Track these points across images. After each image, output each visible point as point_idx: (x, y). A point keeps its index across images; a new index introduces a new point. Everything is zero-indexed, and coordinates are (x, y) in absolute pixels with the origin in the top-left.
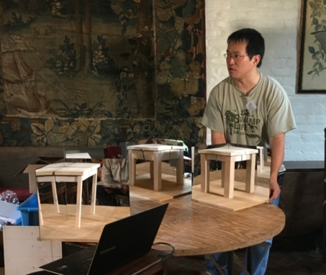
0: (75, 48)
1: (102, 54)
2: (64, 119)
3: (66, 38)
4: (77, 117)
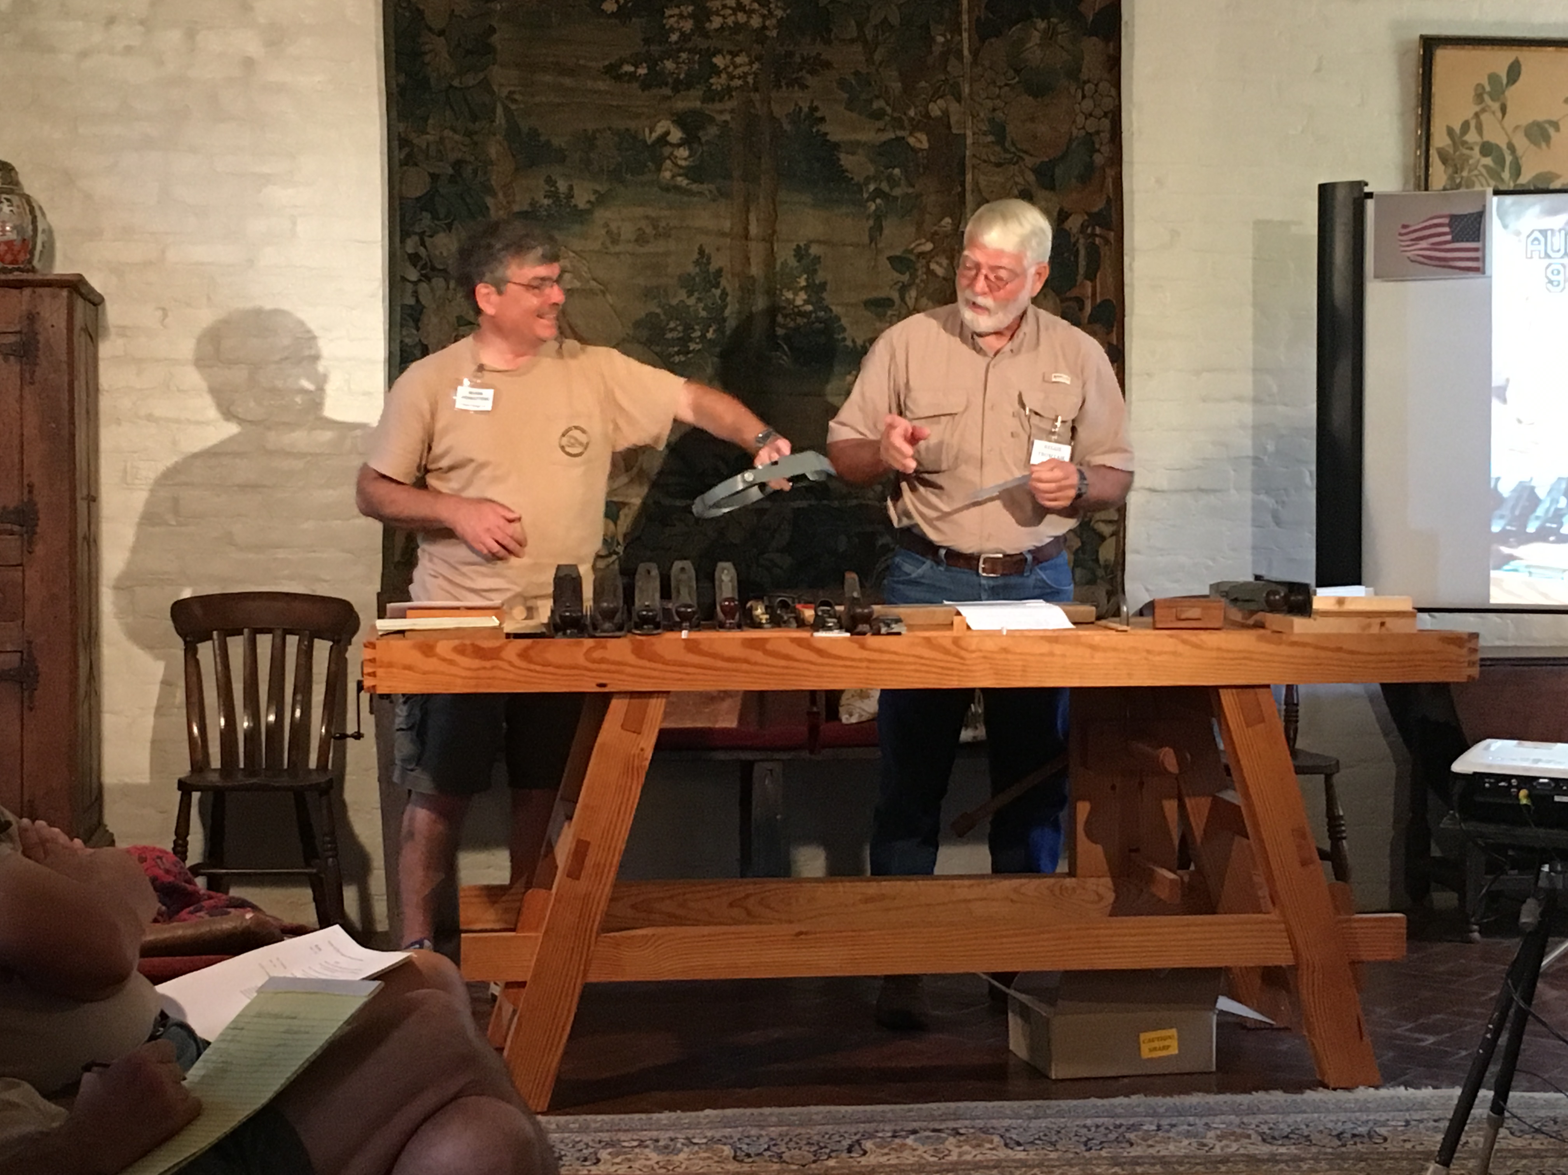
0: (723, 282)
1: (806, 302)
3: (701, 252)
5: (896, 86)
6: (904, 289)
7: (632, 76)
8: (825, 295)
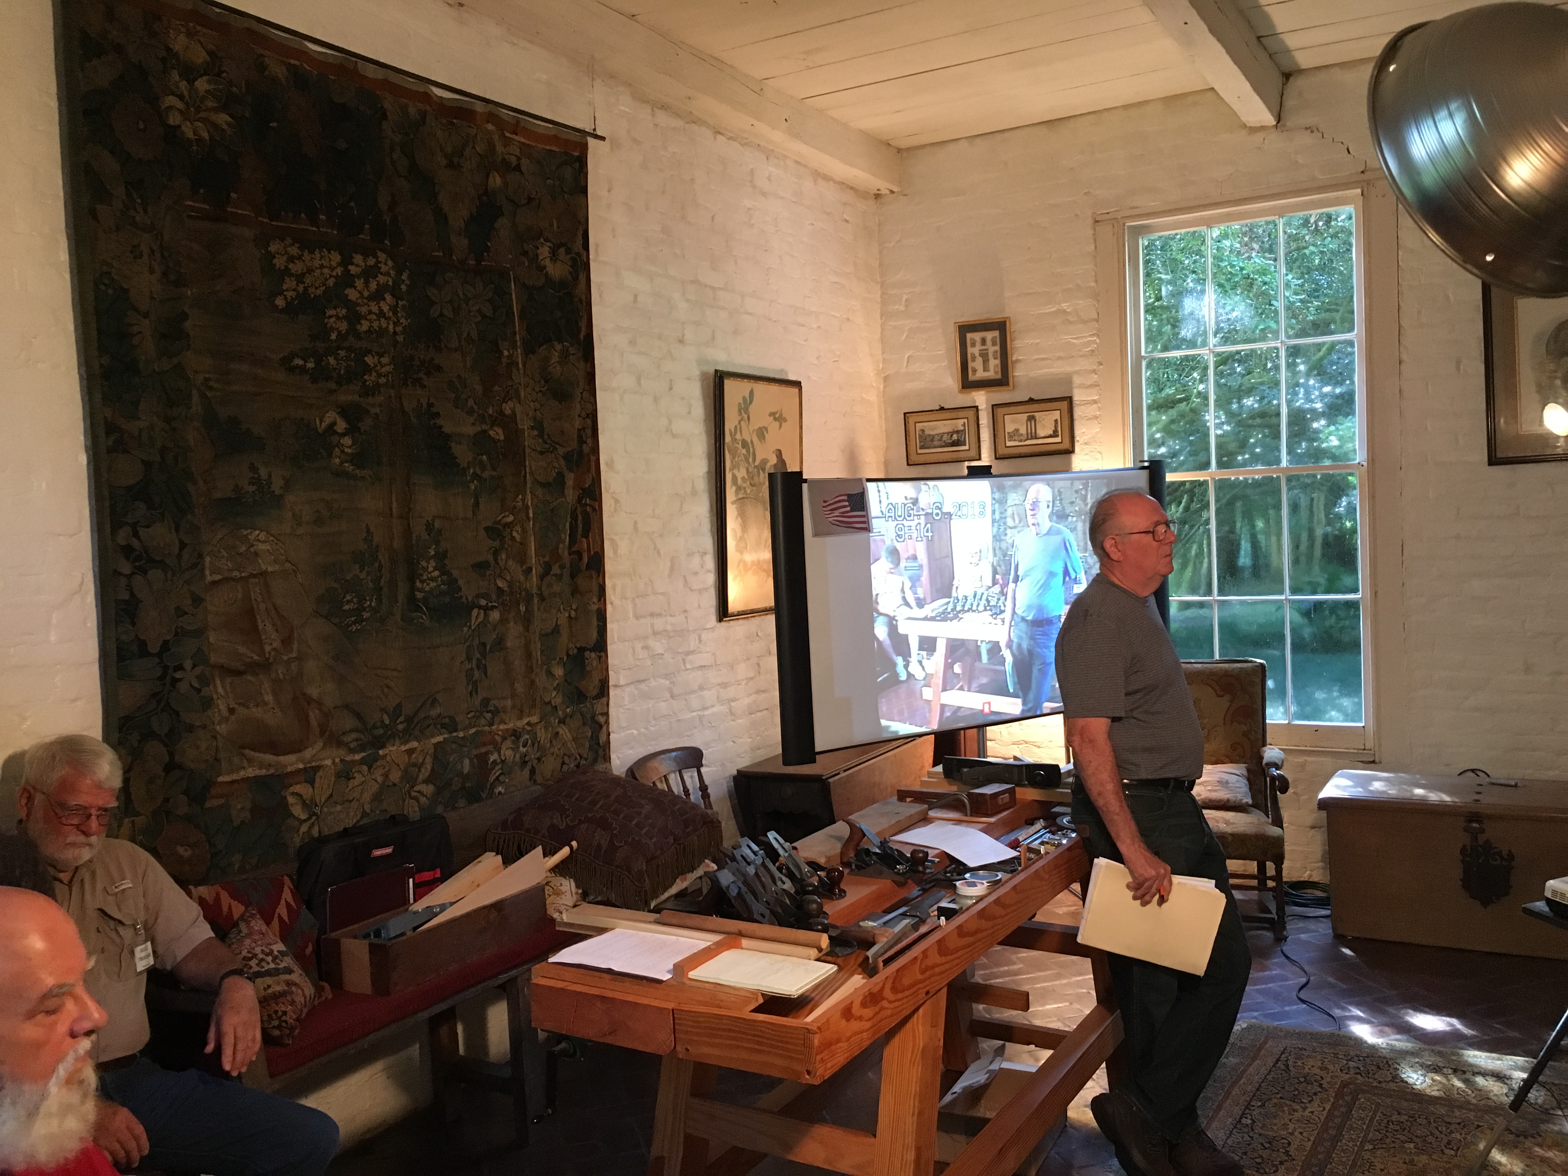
0: (380, 556)
1: (435, 569)
2: (357, 757)
3: (367, 530)
4: (383, 746)
5: (479, 388)
6: (496, 553)
7: (303, 370)
8: (446, 562)
